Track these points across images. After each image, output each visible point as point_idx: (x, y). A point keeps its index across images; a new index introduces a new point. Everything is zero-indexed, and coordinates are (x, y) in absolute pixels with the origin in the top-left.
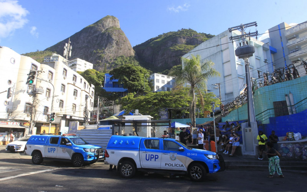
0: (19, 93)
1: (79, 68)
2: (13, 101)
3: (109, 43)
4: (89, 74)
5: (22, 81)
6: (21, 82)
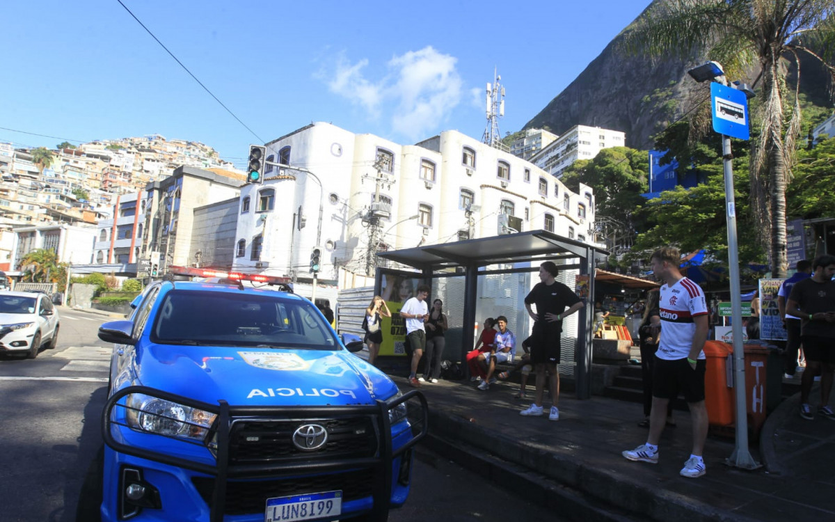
0: (356, 220)
1: (584, 153)
2: (345, 241)
3: (691, 60)
4: (607, 163)
5: (359, 193)
6: (357, 195)
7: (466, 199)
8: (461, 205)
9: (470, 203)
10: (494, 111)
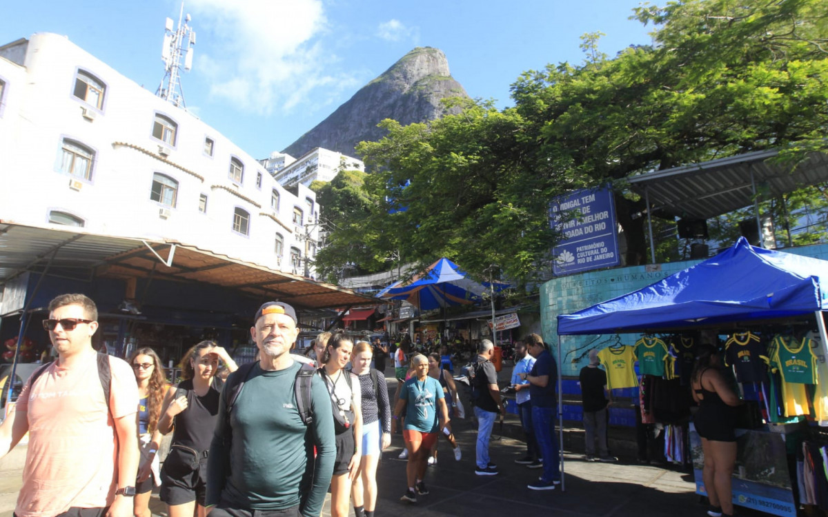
1: (323, 175)
3: (424, 118)
7: (78, 160)
8: (62, 166)
9: (87, 167)
10: (176, 61)
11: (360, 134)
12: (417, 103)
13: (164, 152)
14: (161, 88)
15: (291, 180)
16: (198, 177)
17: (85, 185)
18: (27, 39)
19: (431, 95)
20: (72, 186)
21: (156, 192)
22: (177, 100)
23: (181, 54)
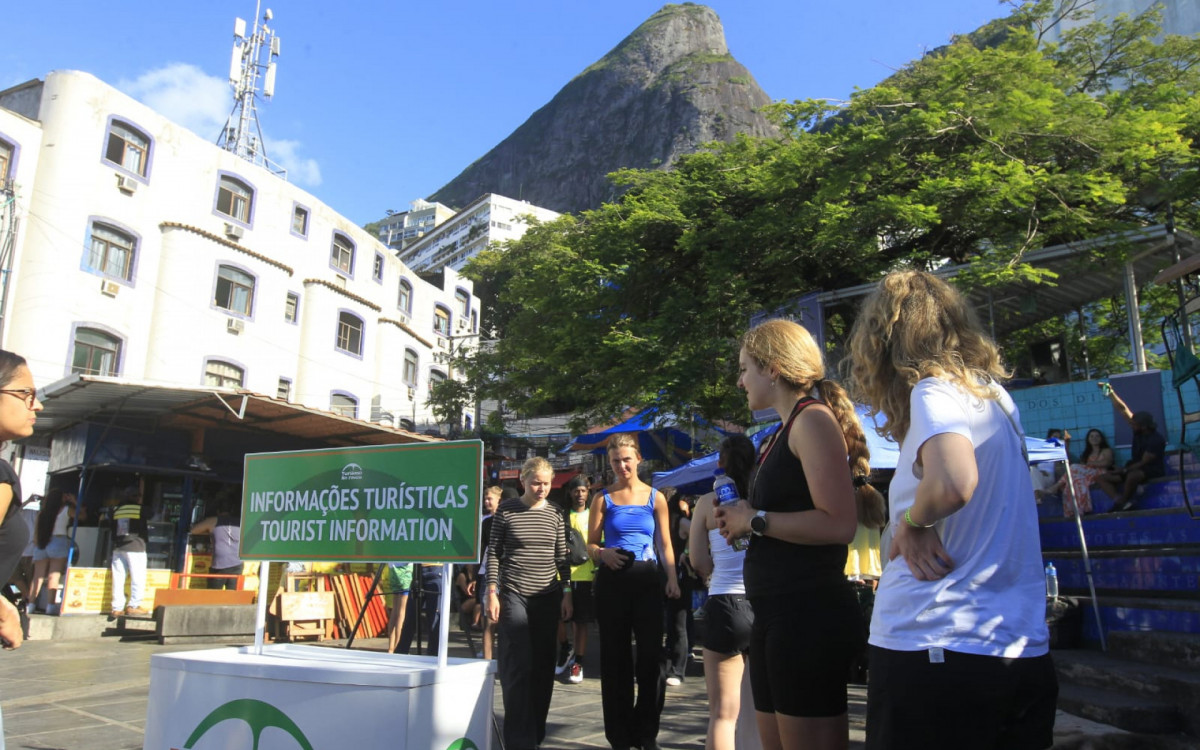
3: (681, 131)
7: (113, 251)
8: (92, 261)
9: (125, 261)
10: (251, 84)
11: (569, 163)
12: (668, 105)
13: (233, 232)
14: (229, 127)
15: (445, 248)
16: (285, 268)
17: (124, 290)
18: (41, 80)
19: (695, 90)
20: (106, 290)
21: (223, 294)
22: (253, 145)
23: (258, 73)
